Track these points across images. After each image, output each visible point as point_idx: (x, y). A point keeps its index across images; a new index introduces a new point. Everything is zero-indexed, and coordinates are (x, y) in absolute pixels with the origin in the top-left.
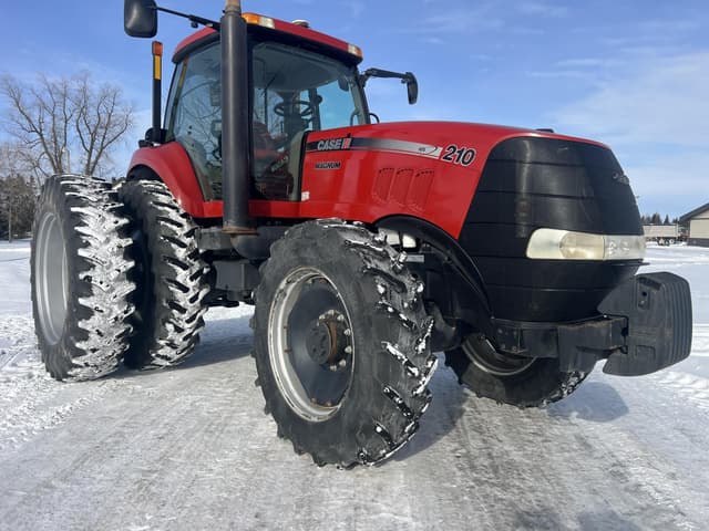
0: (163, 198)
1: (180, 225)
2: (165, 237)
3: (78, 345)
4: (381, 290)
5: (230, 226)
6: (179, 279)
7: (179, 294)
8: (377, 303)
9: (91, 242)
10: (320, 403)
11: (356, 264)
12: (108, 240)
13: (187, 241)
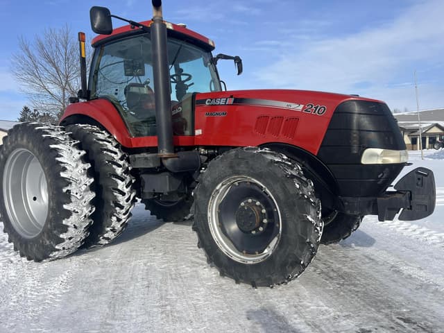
0: (100, 136)
1: (116, 153)
2: (109, 162)
3: (61, 236)
4: (298, 186)
5: (164, 153)
6: (120, 188)
7: (120, 197)
8: (298, 194)
9: (67, 167)
10: (250, 252)
11: (279, 172)
12: (77, 166)
13: (121, 163)
